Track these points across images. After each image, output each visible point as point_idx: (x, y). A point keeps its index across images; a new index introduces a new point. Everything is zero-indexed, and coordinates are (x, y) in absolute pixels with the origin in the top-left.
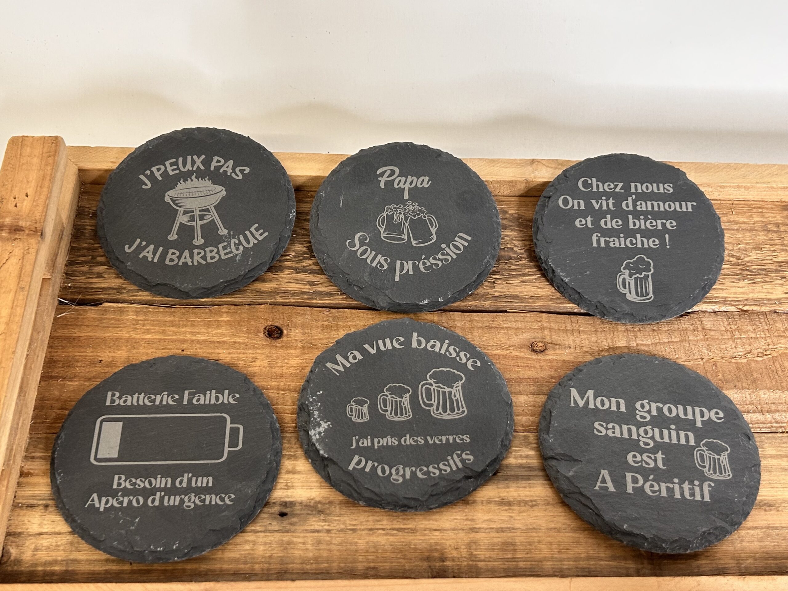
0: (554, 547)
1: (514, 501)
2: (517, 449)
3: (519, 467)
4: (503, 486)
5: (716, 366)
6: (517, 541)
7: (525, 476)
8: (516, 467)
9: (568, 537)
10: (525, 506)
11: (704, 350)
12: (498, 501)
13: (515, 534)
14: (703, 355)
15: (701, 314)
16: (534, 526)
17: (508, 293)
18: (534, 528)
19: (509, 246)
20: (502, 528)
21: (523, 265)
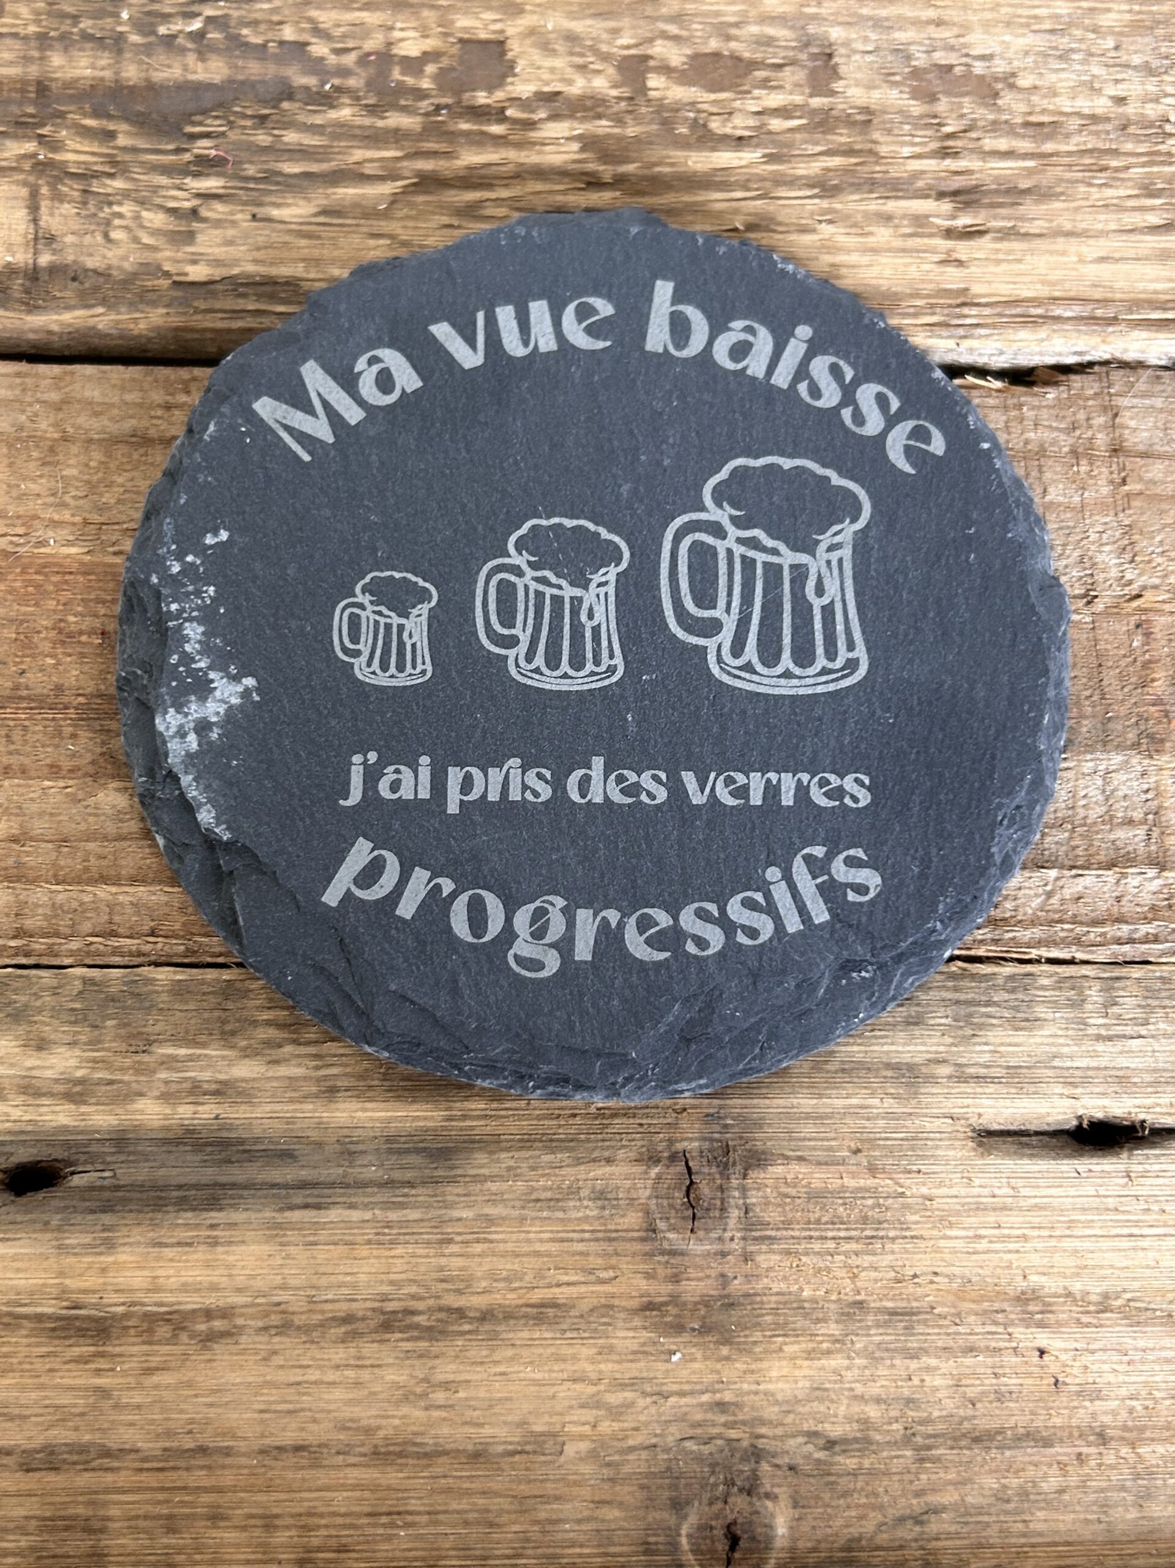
0: (281, 1537)
1: (126, 1316)
2: (183, 1051)
3: (178, 1142)
4: (87, 1239)
5: (1148, 634)
6: (114, 1512)
7: (196, 1186)
8: (165, 1141)
9: (354, 1487)
10: (173, 1340)
11: (1108, 559)
12: (50, 1317)
13: (109, 1478)
14: (1100, 577)
15: (1117, 375)
16: (206, 1439)
17: (251, 268)
18: (203, 1450)
19: (288, 33)
20: (49, 1450)
21: (343, 131)
